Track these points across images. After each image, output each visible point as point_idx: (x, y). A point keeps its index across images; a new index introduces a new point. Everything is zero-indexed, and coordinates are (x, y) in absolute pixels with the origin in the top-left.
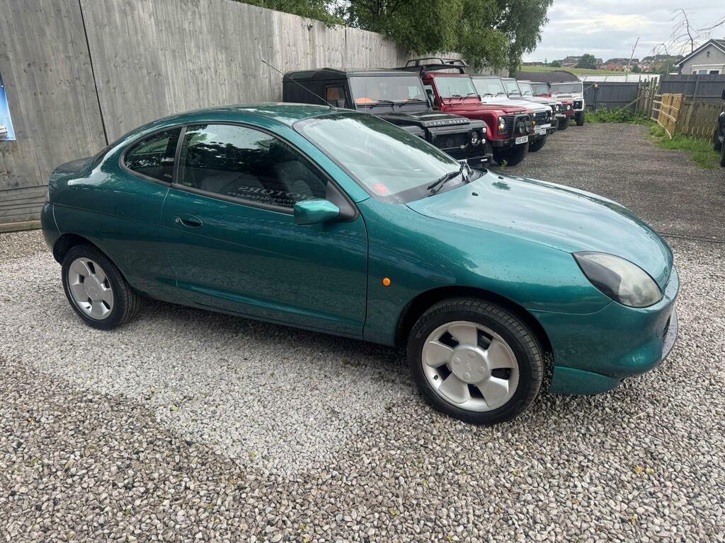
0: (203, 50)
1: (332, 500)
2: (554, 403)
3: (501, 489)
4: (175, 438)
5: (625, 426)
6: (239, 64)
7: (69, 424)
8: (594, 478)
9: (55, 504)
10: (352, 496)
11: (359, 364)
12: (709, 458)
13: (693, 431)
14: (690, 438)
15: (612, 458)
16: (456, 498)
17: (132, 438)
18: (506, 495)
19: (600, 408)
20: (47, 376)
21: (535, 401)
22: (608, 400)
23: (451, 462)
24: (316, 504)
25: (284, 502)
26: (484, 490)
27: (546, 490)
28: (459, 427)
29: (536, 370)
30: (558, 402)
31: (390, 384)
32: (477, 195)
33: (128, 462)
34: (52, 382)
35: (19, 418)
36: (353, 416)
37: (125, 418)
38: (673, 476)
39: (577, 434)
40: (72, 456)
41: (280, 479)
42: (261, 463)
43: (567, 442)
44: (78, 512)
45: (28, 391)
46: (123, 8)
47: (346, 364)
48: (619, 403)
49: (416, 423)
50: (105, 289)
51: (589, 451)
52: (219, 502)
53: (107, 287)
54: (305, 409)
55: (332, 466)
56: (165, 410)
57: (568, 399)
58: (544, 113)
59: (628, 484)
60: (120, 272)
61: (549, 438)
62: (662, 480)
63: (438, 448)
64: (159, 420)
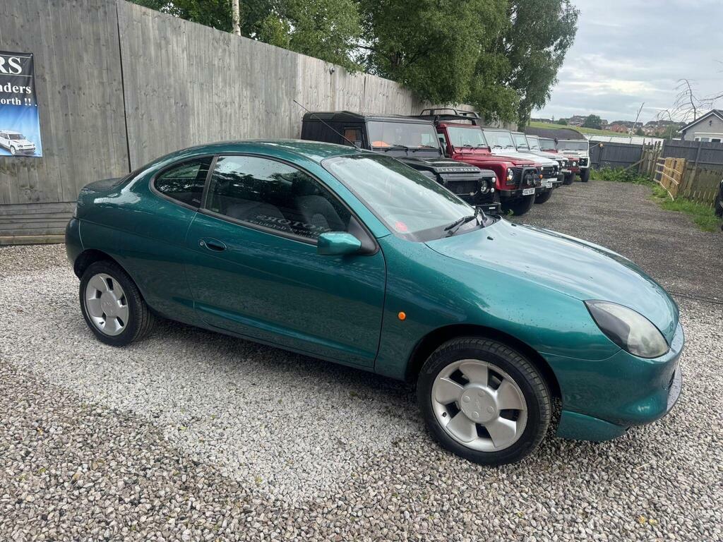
0: (230, 85)
1: (338, 530)
2: (559, 448)
3: (505, 530)
4: (183, 457)
5: (628, 475)
6: (262, 101)
7: (78, 437)
8: (598, 525)
9: (61, 515)
10: (357, 527)
11: (366, 397)
12: (712, 513)
13: (696, 485)
14: (693, 492)
15: (615, 506)
16: (461, 535)
17: (140, 454)
18: (510, 536)
19: (603, 457)
20: (57, 387)
21: (540, 446)
22: (611, 449)
23: (456, 499)
24: (321, 533)
25: (290, 528)
26: (489, 529)
27: (550, 534)
28: (465, 466)
29: (544, 413)
30: (562, 448)
31: (397, 419)
32: (492, 239)
33: (135, 478)
34: (62, 394)
35: (28, 427)
36: (360, 448)
37: (133, 434)
38: (676, 529)
39: (581, 480)
40: (80, 468)
41: (286, 505)
42: (267, 488)
43: (571, 488)
44: (83, 524)
45: (38, 401)
46: (159, 41)
47: (353, 395)
48: (623, 453)
49: (422, 459)
50: (121, 306)
51: (593, 498)
52: (225, 524)
53: (123, 304)
54: (312, 438)
55: (338, 496)
56: (173, 429)
57: (572, 446)
58: (552, 167)
59: (631, 534)
60: (138, 289)
61: (553, 483)
62: (665, 531)
63: (444, 485)
64: (166, 439)
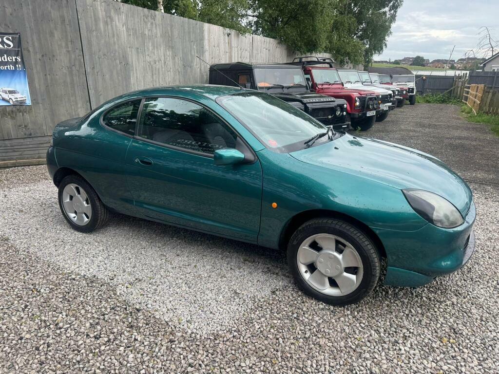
1: (233, 352)
2: (387, 292)
3: (348, 349)
4: (129, 306)
5: (436, 310)
6: (181, 58)
7: (59, 294)
8: (413, 344)
9: (48, 346)
10: (246, 350)
11: (254, 261)
12: (495, 334)
13: (484, 315)
14: (482, 320)
15: (426, 331)
16: (317, 354)
17: (101, 305)
18: (351, 353)
19: (419, 297)
20: (46, 262)
21: (374, 290)
22: (425, 292)
23: (315, 329)
24: (222, 354)
25: (201, 352)
26: (337, 349)
27: (380, 351)
28: (321, 306)
29: (375, 269)
30: (390, 292)
31: (275, 276)
32: (338, 149)
33: (97, 321)
34: (49, 266)
35: (26, 289)
36: (249, 296)
37: (96, 291)
38: (469, 346)
39: (402, 314)
40: (61, 315)
41: (198, 336)
42: (186, 325)
43: (395, 320)
44: (63, 353)
45: (33, 271)
46: (106, 20)
47: (245, 260)
48: (433, 295)
49: (292, 302)
50: (86, 205)
51: (411, 326)
52: (157, 350)
53: (88, 204)
54: (217, 290)
55: (234, 329)
56: (123, 287)
57: (397, 290)
58: (387, 95)
59: (437, 350)
60: (97, 194)
61: (383, 316)
62: (461, 348)
63: (306, 320)
64: (118, 294)
